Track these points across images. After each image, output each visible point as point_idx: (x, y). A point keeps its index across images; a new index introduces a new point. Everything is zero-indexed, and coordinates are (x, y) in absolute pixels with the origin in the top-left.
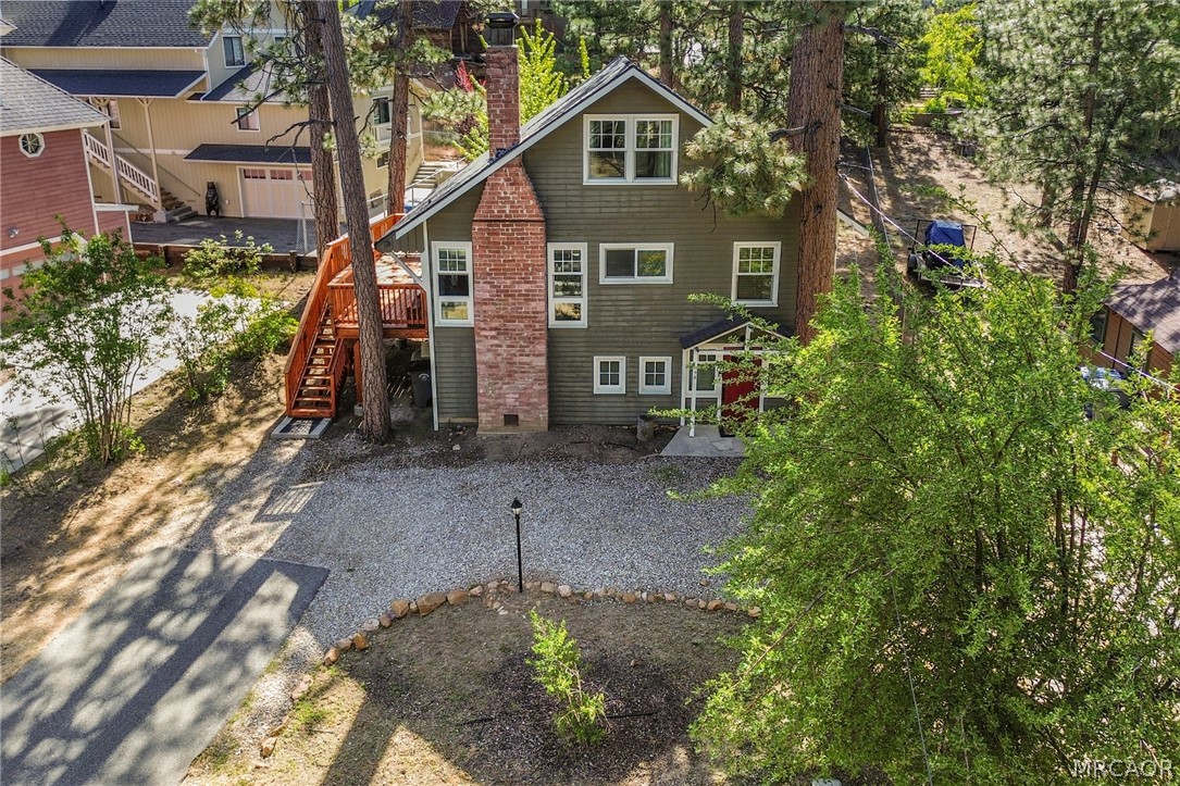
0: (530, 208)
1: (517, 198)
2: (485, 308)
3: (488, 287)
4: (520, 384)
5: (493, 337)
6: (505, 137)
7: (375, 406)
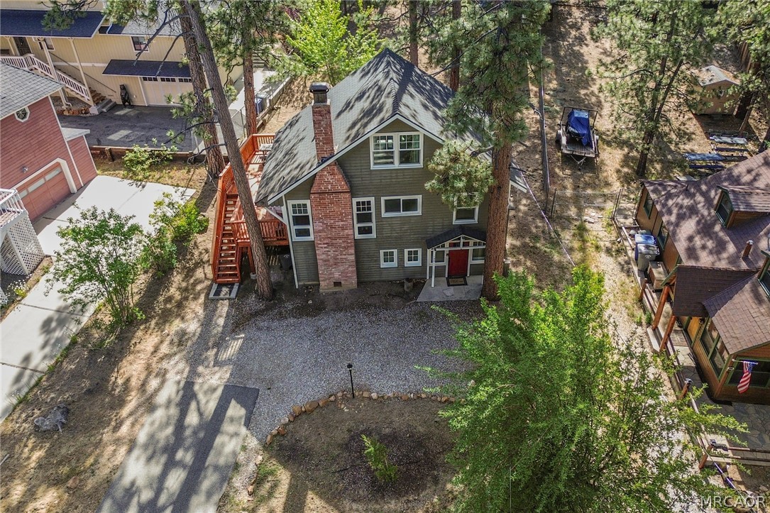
0: (343, 185)
1: (335, 181)
2: (320, 234)
3: (321, 224)
4: (341, 268)
5: (325, 247)
6: (326, 151)
7: (264, 283)
